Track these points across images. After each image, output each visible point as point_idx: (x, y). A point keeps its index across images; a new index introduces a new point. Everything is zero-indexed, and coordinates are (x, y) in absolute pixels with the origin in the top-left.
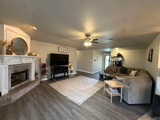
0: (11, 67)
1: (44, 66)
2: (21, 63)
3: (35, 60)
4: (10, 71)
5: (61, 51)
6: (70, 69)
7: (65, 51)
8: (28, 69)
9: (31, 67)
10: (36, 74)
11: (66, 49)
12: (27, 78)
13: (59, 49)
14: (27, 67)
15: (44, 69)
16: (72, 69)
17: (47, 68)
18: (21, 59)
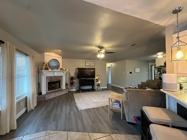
0: (48, 77)
1: (72, 78)
2: (54, 76)
3: (65, 73)
4: (47, 80)
5: (88, 65)
6: (97, 83)
7: (91, 65)
8: (60, 80)
9: (62, 79)
10: (66, 85)
11: (93, 62)
12: (60, 87)
13: (86, 63)
14: (59, 78)
15: (72, 81)
16: (99, 82)
17: (74, 81)
18: (54, 72)
